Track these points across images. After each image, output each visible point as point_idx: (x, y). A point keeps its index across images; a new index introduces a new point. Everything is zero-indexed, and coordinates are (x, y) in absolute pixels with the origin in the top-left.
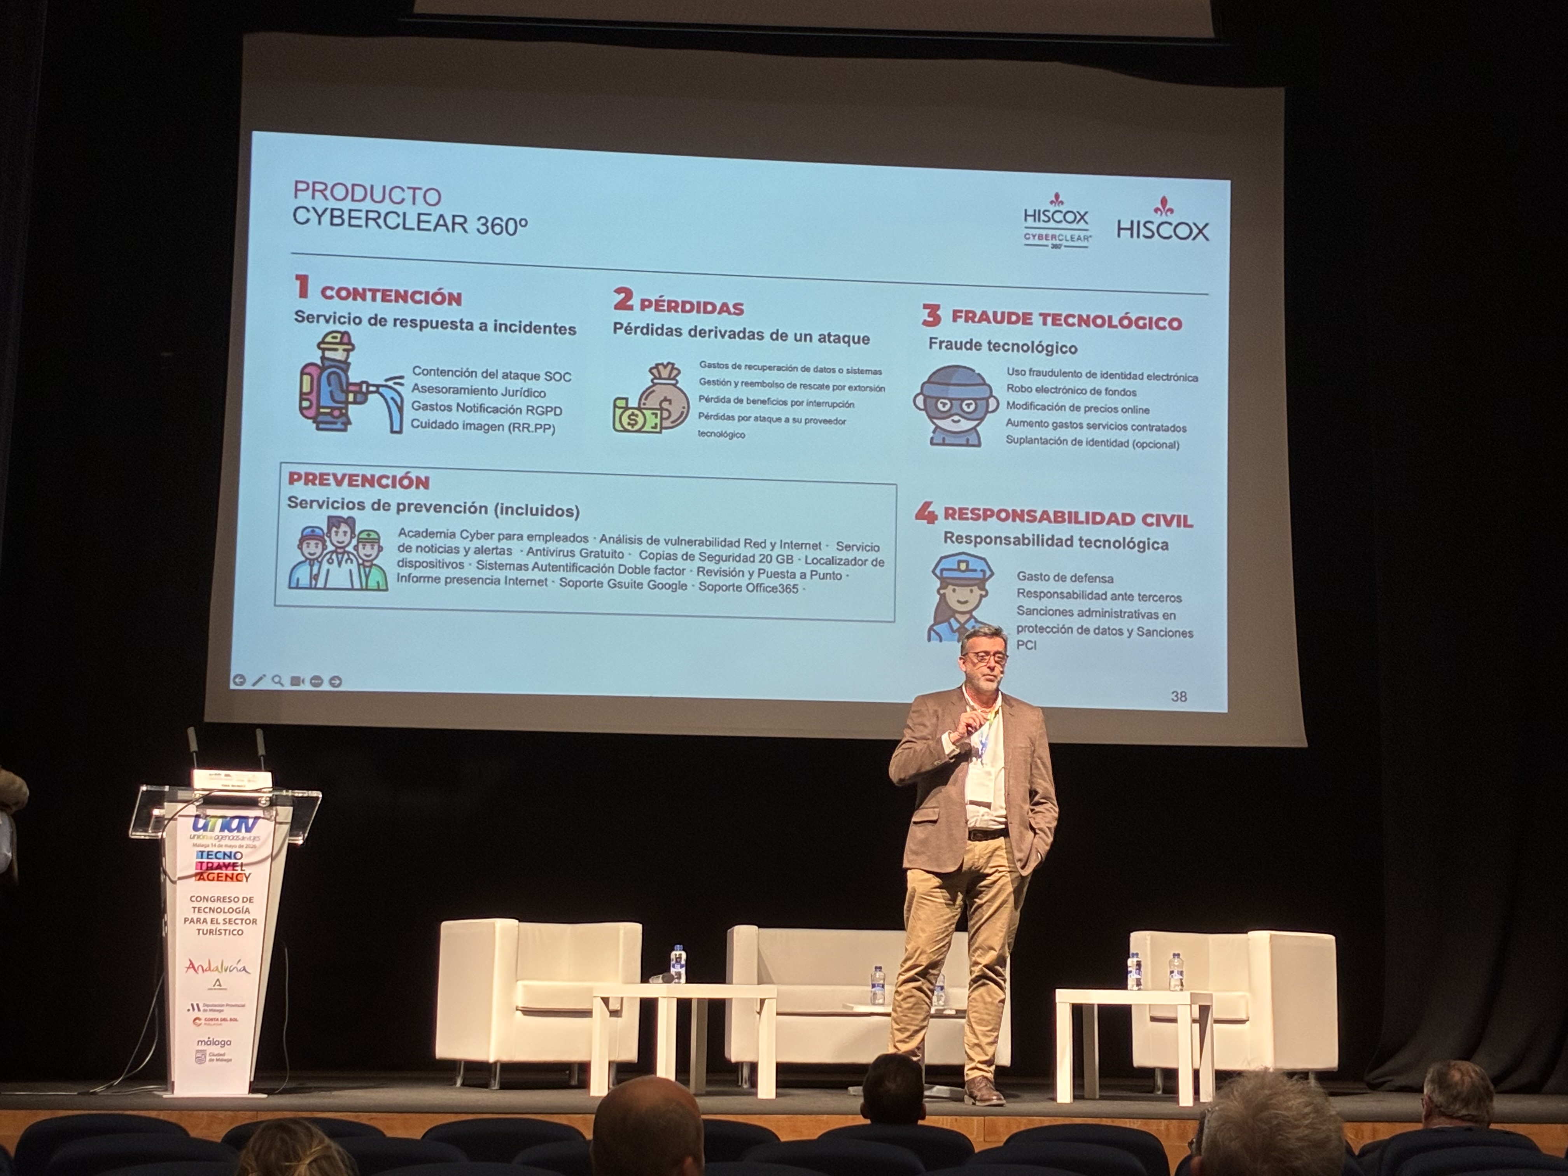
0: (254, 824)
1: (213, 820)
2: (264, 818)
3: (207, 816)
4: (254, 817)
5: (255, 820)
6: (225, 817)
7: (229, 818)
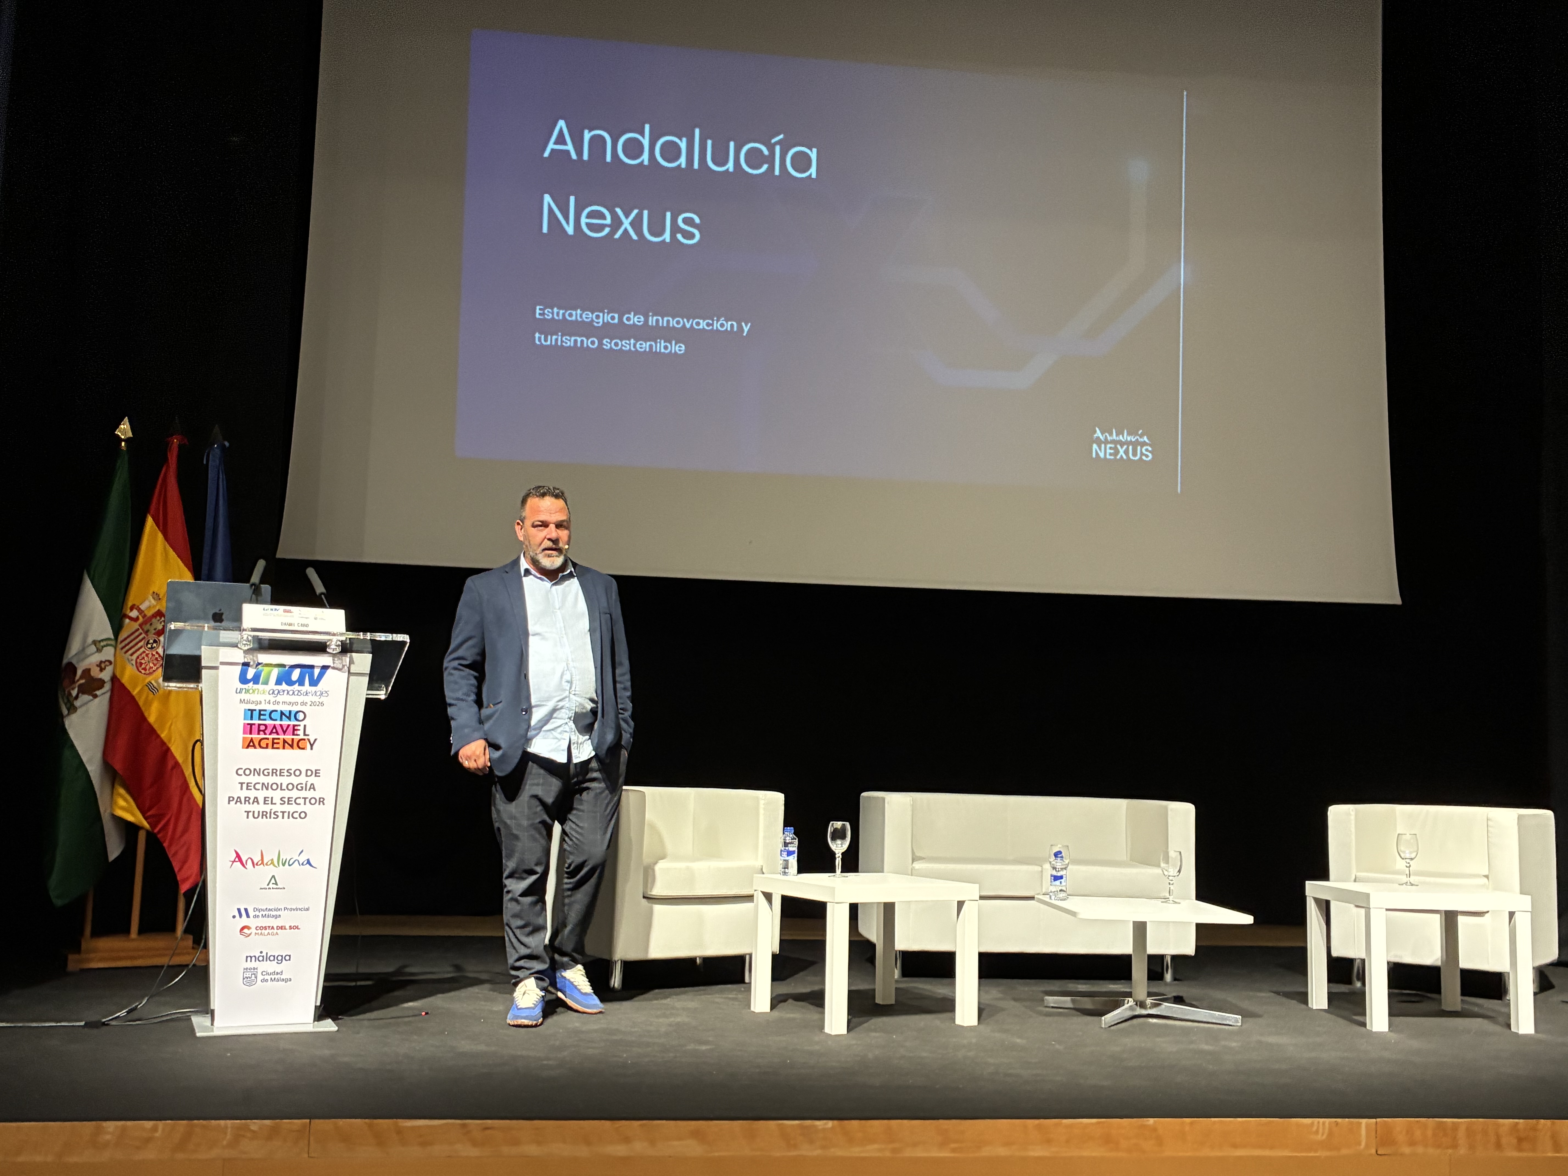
0: (321, 675)
1: (266, 669)
2: (334, 668)
3: (259, 664)
4: (321, 665)
5: (323, 670)
6: (283, 666)
7: (288, 666)
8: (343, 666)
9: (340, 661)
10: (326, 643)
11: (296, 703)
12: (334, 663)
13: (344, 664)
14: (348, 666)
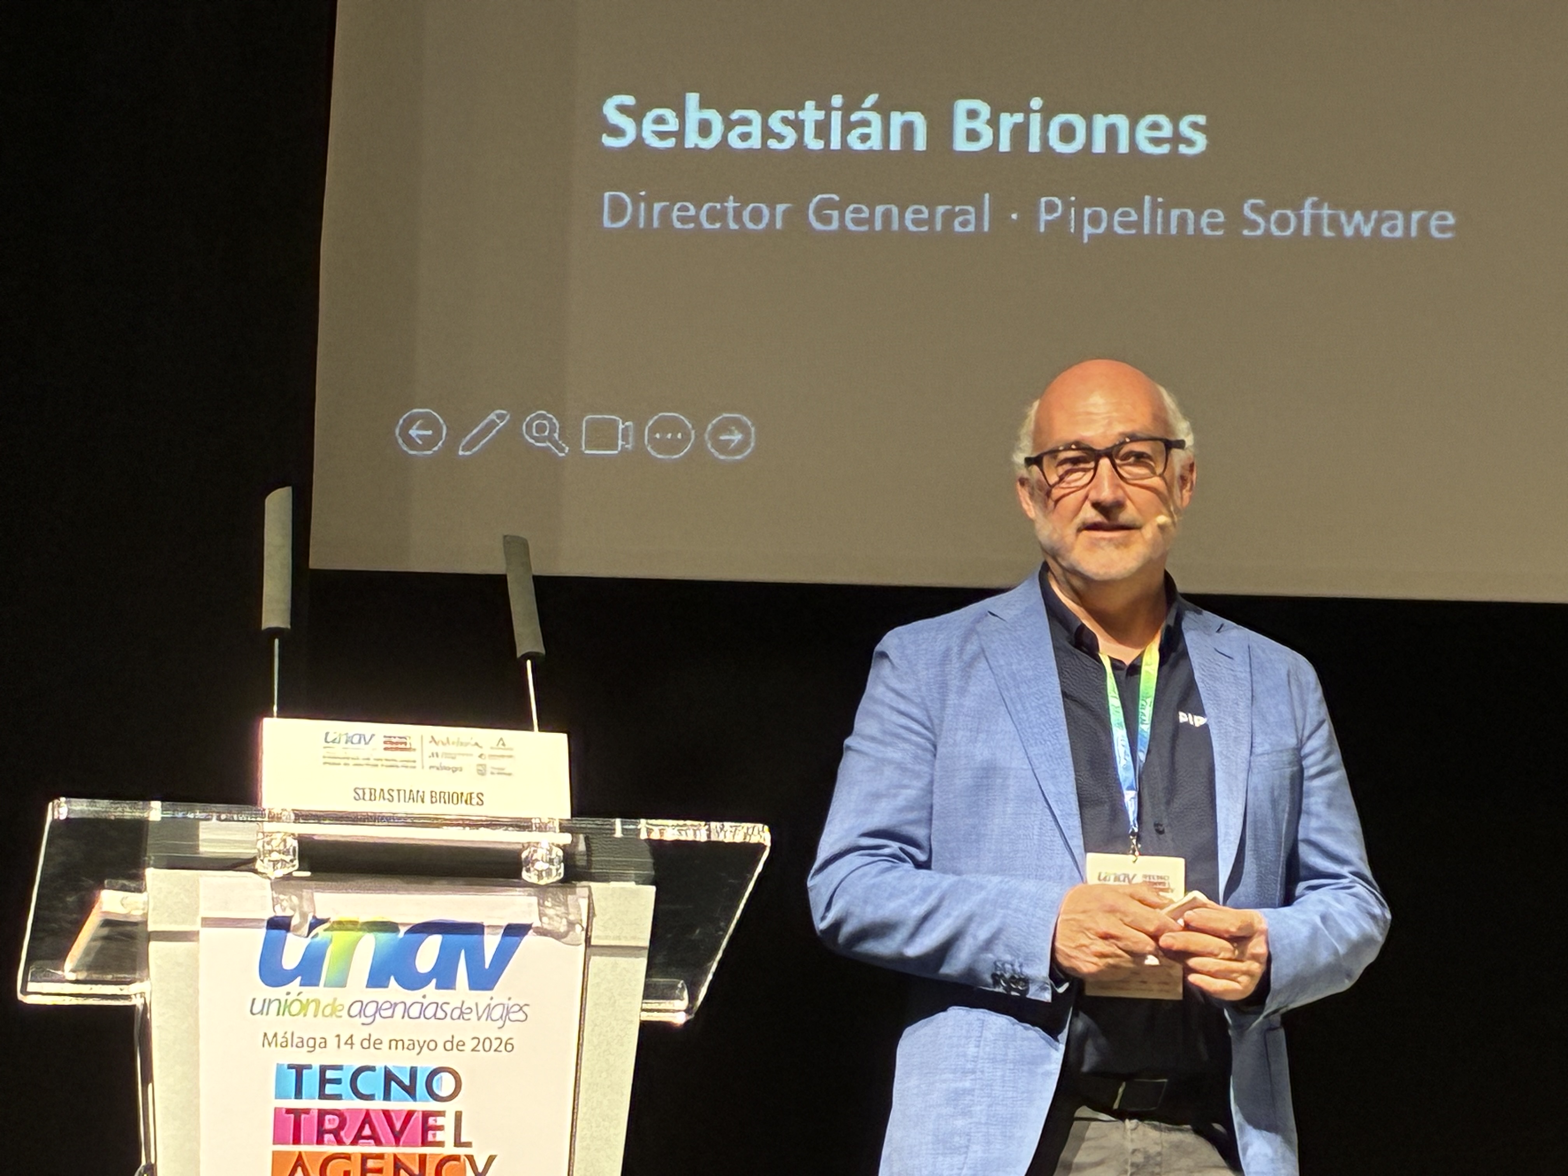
0: (503, 956)
1: (340, 938)
2: (542, 932)
3: (317, 923)
4: (505, 923)
5: (508, 939)
6: (390, 927)
7: (406, 928)
8: (571, 925)
9: (561, 910)
10: (518, 853)
11: (430, 1045)
12: (541, 915)
13: (572, 917)
14: (585, 925)
